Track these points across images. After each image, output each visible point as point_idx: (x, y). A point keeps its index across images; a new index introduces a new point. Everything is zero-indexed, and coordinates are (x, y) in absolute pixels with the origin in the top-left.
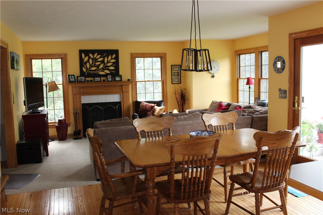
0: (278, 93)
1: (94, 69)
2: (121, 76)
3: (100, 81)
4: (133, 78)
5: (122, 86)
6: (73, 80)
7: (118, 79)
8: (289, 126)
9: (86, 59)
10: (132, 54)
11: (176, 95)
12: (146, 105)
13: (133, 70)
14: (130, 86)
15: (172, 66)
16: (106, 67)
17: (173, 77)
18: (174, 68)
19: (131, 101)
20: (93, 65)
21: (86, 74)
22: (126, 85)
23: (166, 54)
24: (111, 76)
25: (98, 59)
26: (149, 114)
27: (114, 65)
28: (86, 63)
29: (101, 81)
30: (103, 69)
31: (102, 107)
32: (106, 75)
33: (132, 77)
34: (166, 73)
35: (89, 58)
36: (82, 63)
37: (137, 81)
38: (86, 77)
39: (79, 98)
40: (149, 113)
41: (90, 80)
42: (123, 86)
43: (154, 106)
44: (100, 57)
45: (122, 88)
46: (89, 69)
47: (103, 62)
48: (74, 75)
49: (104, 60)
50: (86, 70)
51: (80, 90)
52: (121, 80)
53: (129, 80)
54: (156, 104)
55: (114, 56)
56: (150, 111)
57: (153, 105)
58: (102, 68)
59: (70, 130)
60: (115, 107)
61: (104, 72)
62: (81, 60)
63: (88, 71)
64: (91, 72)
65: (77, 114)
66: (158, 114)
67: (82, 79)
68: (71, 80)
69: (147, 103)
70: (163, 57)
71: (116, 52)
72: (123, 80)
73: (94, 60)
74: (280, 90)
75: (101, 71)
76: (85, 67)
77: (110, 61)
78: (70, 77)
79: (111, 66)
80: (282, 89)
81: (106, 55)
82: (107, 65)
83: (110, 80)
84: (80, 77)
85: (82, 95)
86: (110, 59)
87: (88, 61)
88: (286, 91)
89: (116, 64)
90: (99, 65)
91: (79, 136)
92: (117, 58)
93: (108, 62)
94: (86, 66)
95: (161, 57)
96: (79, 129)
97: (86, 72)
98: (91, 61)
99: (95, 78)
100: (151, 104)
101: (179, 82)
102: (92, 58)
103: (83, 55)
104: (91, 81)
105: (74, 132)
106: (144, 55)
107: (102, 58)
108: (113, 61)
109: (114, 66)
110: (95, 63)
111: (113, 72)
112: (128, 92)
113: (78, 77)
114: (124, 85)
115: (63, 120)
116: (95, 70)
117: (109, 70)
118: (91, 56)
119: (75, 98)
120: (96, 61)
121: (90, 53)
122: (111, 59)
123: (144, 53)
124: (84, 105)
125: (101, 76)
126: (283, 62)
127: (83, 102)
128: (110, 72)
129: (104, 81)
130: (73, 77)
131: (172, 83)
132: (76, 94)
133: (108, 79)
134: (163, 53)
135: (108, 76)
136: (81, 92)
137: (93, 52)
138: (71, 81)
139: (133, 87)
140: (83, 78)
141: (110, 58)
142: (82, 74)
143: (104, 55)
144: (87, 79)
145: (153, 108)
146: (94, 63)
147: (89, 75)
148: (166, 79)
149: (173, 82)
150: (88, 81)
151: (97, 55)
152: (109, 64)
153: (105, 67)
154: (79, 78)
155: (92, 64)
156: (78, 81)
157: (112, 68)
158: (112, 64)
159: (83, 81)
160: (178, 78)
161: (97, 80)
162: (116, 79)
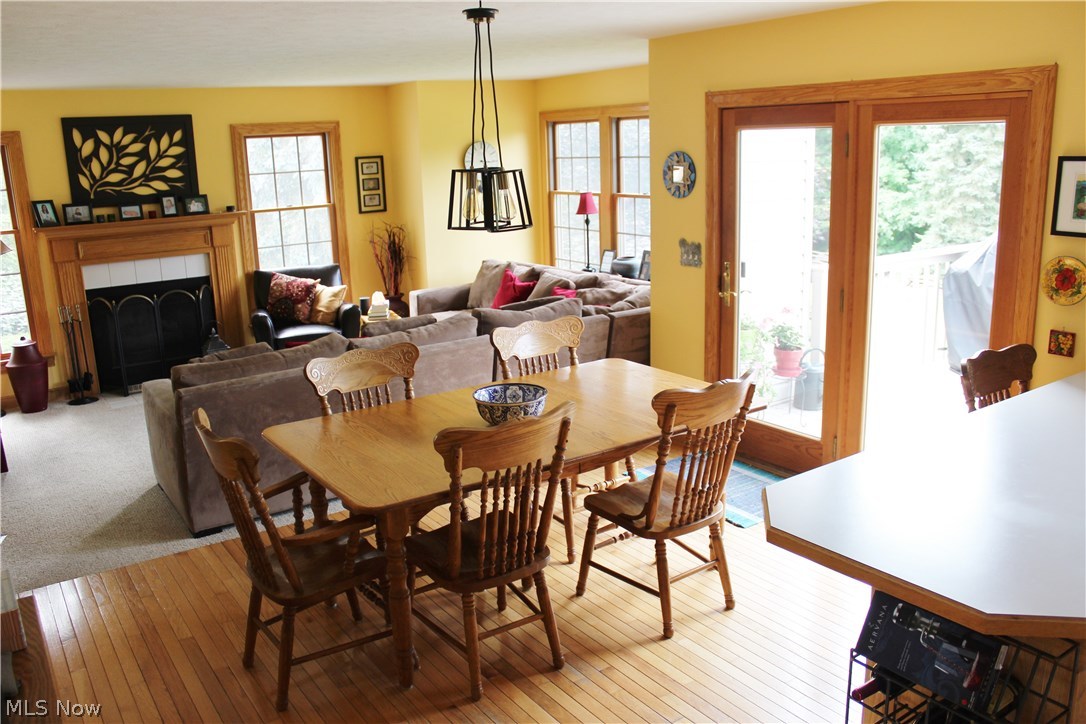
0: (678, 250)
1: (115, 178)
2: (205, 197)
3: (139, 215)
4: (243, 203)
5: (210, 228)
6: (50, 216)
7: (195, 206)
8: (709, 340)
9: (88, 148)
10: (233, 129)
11: (375, 248)
12: (288, 284)
13: (241, 178)
14: (235, 227)
15: (357, 159)
16: (154, 173)
17: (363, 193)
18: (364, 166)
19: (240, 274)
20: (113, 166)
21: (92, 197)
22: (222, 225)
23: (338, 123)
24: (172, 199)
25: (127, 146)
26: (299, 311)
27: (180, 164)
28: (88, 160)
29: (142, 218)
30: (146, 178)
31: (152, 299)
32: (157, 198)
33: (238, 200)
34: (342, 183)
35: (98, 143)
36: (75, 163)
37: (254, 209)
38: (92, 204)
39: (77, 275)
40: (300, 306)
41: (109, 216)
42: (214, 230)
43: (314, 286)
44: (134, 141)
45: (211, 233)
46: (98, 181)
47: (143, 155)
48: (51, 202)
49: (146, 150)
50: (92, 182)
51: (77, 248)
52: (206, 212)
53: (230, 209)
54: (319, 280)
55: (178, 136)
56: (302, 300)
57: (310, 281)
58: (143, 175)
59: (55, 377)
60: (194, 295)
61: (149, 186)
62: (71, 151)
63: (99, 187)
64: (108, 189)
65: (76, 324)
66: (327, 308)
67: (80, 214)
68: (44, 217)
69: (293, 278)
70: (330, 136)
71: (184, 123)
72: (212, 208)
73: (114, 149)
74: (683, 243)
75: (141, 185)
76: (87, 173)
77: (168, 153)
78: (39, 207)
79: (172, 166)
80: (689, 240)
81: (153, 132)
82: (158, 165)
83: (172, 211)
84: (74, 208)
85: (84, 265)
86: (167, 148)
87: (95, 154)
88: (698, 247)
89: (187, 161)
90: (132, 167)
91: (86, 393)
92: (188, 141)
93: (160, 156)
94: (90, 171)
95: (323, 135)
96: (84, 370)
97: (91, 189)
98: (104, 154)
99: (124, 209)
100: (303, 280)
101: (381, 207)
102: (105, 145)
103: (77, 136)
104: (111, 218)
105: (68, 381)
106: (271, 130)
107: (141, 142)
108: (177, 150)
109: (179, 169)
110: (119, 158)
111: (178, 184)
112: (229, 245)
113: (65, 206)
114: (217, 225)
115: (31, 348)
116: (120, 183)
117: (165, 180)
118: (103, 136)
119: (61, 274)
120: (120, 155)
121: (100, 129)
122: (171, 145)
123: (272, 125)
124: (93, 294)
125: (139, 200)
126: (692, 168)
127: (88, 286)
128: (169, 186)
129: (152, 215)
130: (48, 206)
131: (361, 212)
132: (64, 262)
133: (166, 210)
134: (332, 123)
135: (165, 200)
136: (81, 256)
137: (110, 124)
138: (46, 221)
139: (245, 229)
140: (84, 210)
141: (165, 141)
142: (78, 196)
143: (147, 133)
144: (97, 212)
145: (311, 292)
146: (115, 160)
147: (103, 199)
148: (342, 200)
149: (364, 209)
150: (100, 219)
151: (124, 135)
152: (164, 163)
153: (151, 173)
154: (69, 209)
155: (109, 163)
156: (69, 221)
157: (174, 174)
158: (172, 160)
159: (84, 220)
160: (377, 197)
161: (130, 213)
162: (189, 207)
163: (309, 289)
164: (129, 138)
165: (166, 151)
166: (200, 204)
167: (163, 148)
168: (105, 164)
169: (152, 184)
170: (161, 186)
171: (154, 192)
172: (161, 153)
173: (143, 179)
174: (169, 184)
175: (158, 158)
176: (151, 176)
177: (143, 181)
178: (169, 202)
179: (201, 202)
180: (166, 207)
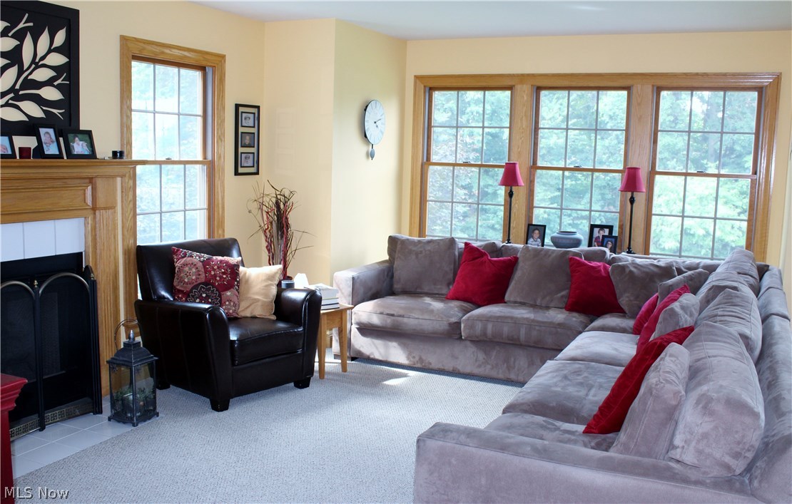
2: (89, 133)
5: (91, 180)
7: (79, 146)
10: (123, 41)
15: (237, 106)
16: (26, 88)
22: (107, 177)
23: (223, 58)
27: (59, 81)
29: (14, 155)
30: (16, 95)
31: (31, 286)
32: (30, 127)
33: (122, 144)
37: (135, 158)
42: (97, 181)
43: (236, 266)
45: (94, 190)
47: (15, 57)
49: (18, 51)
53: (115, 155)
55: (60, 37)
56: (229, 286)
57: (230, 260)
58: (12, 90)
61: (18, 108)
66: (262, 294)
70: (215, 73)
71: (70, 20)
72: (99, 152)
75: (8, 104)
77: (46, 61)
79: (49, 83)
81: (31, 24)
82: (30, 77)
83: (53, 149)
86: (46, 51)
89: (69, 76)
92: (71, 48)
93: (36, 64)
95: (204, 71)
100: (222, 258)
107: (13, 37)
108: (58, 59)
109: (59, 87)
111: (58, 111)
112: (112, 207)
114: (101, 177)
117: (40, 101)
122: (50, 51)
128: (46, 111)
131: (237, 173)
133: (44, 145)
134: (215, 54)
135: (42, 131)
141: (44, 39)
143: (21, 25)
149: (241, 170)
152: (41, 75)
153: (22, 88)
157: (51, 94)
158: (51, 73)
160: (251, 156)
162: (73, 147)
163: (235, 270)
165: (43, 58)
166: (84, 144)
167: (40, 53)
169: (22, 105)
170: (34, 110)
171: (25, 119)
172: (37, 60)
173: (12, 95)
174: (44, 108)
175: (33, 66)
176: (21, 93)
177: (11, 99)
178: (48, 136)
179: (86, 141)
180: (46, 143)
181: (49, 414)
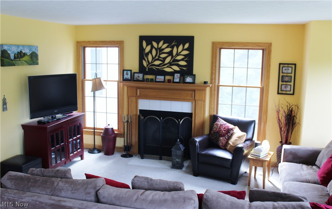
1: (157, 63)
2: (195, 75)
3: (163, 81)
4: (213, 81)
5: (194, 91)
6: (129, 77)
7: (189, 79)
9: (148, 49)
10: (214, 45)
12: (221, 125)
13: (214, 68)
14: (207, 92)
15: (280, 64)
16: (174, 62)
17: (281, 83)
18: (284, 68)
20: (157, 57)
21: (147, 70)
22: (200, 90)
23: (270, 44)
24: (179, 75)
25: (164, 49)
26: (220, 141)
27: (186, 59)
28: (147, 54)
29: (164, 82)
30: (170, 64)
31: (160, 119)
32: (172, 74)
33: (212, 79)
34: (269, 76)
35: (152, 47)
36: (142, 55)
37: (220, 84)
38: (146, 73)
39: (136, 102)
40: (221, 138)
41: (151, 79)
42: (196, 91)
43: (233, 129)
44: (167, 47)
45: (195, 93)
46: (150, 63)
47: (170, 53)
48: (131, 71)
49: (172, 51)
50: (148, 64)
51: (137, 91)
52: (193, 83)
53: (205, 83)
54: (237, 127)
55: (187, 46)
56: (223, 136)
57: (231, 126)
58: (169, 63)
60: (178, 121)
62: (141, 49)
63: (150, 66)
64: (154, 67)
66: (233, 143)
67: (139, 77)
69: (225, 122)
70: (266, 51)
71: (190, 40)
73: (158, 50)
75: (168, 67)
76: (146, 60)
79: (182, 60)
81: (176, 43)
82: (176, 59)
83: (178, 80)
84: (138, 74)
85: (139, 99)
86: (181, 50)
87: (151, 52)
89: (190, 58)
90: (165, 59)
92: (191, 49)
93: (178, 54)
94: (148, 59)
95: (263, 50)
97: (147, 66)
98: (154, 52)
99: (158, 77)
100: (229, 125)
101: (291, 92)
102: (155, 48)
103: (144, 44)
106: (233, 45)
107: (170, 48)
108: (185, 52)
109: (186, 61)
110: (160, 54)
111: (184, 68)
112: (203, 100)
113: (134, 73)
114: (198, 90)
115: (110, 129)
116: (159, 65)
117: (178, 65)
118: (155, 44)
119: (130, 101)
120: (160, 53)
121: (154, 41)
122: (183, 50)
123: (233, 43)
125: (165, 74)
127: (140, 108)
128: (180, 69)
129: (169, 81)
130: (129, 72)
131: (278, 93)
132: (132, 96)
133: (175, 79)
134: (267, 43)
135: (176, 75)
136: (138, 94)
137: (157, 39)
138: (126, 78)
139: (213, 93)
140: (141, 75)
141: (181, 48)
142: (142, 69)
143: (173, 44)
144: (146, 77)
145: (230, 132)
146: (158, 55)
147: (151, 72)
148: (268, 85)
150: (147, 80)
151: (163, 44)
152: (179, 58)
153: (173, 62)
155: (156, 56)
156: (135, 79)
157: (183, 63)
158: (183, 57)
159: (140, 80)
160: (289, 86)
161: (160, 79)
162: (186, 80)
163: (229, 131)
164: (166, 45)
165: (180, 52)
166: (191, 79)
168: (154, 56)
169: (172, 67)
170: (176, 68)
171: (172, 71)
172: (178, 53)
173: (169, 64)
174: (180, 68)
175: (177, 55)
176: (172, 63)
177: (169, 65)
178: (177, 76)
179: (192, 78)
180: (176, 78)
181: (163, 157)
